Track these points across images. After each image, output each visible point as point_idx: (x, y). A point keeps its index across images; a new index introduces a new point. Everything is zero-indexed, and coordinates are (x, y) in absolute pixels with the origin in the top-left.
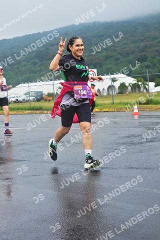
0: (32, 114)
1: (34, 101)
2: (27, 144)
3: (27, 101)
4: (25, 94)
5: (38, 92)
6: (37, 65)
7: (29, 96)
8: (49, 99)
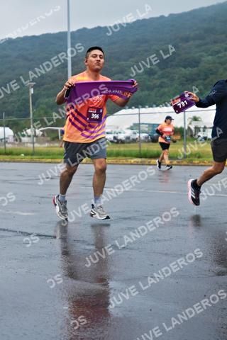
0: (142, 164)
1: (146, 141)
2: (134, 218)
3: (134, 141)
4: (131, 128)
5: (153, 125)
6: (156, 76)
7: (139, 133)
8: (174, 138)
